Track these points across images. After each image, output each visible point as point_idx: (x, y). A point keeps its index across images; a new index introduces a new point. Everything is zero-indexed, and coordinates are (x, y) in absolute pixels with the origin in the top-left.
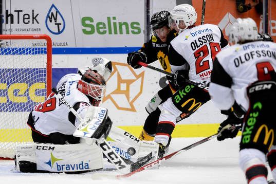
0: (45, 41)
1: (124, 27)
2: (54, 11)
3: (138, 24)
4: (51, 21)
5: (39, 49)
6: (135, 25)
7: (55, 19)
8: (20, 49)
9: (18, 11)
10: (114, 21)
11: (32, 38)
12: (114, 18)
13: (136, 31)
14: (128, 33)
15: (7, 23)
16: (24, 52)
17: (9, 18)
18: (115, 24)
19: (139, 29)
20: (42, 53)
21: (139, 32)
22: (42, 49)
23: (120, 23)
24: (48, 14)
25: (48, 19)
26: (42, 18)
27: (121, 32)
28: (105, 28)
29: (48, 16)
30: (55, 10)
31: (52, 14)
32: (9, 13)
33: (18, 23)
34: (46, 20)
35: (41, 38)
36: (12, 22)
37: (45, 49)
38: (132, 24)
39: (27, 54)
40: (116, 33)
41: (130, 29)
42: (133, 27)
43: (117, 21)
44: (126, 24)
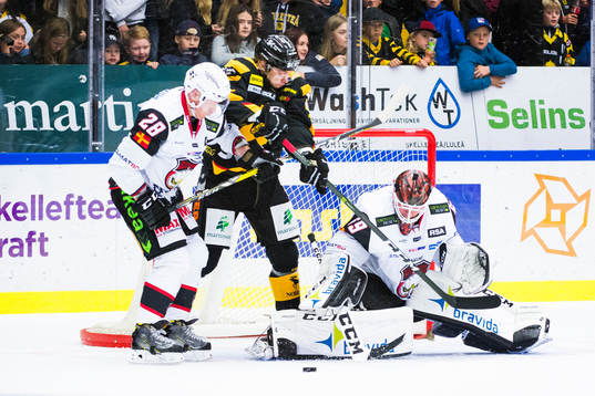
0: (424, 140)
1: (557, 116)
2: (441, 89)
3: (581, 112)
4: (436, 107)
5: (415, 152)
6: (575, 114)
7: (444, 104)
8: (383, 153)
9: (383, 90)
10: (542, 107)
11: (402, 134)
12: (542, 102)
13: (577, 123)
14: (564, 126)
15: (364, 109)
16: (389, 157)
17: (368, 101)
18: (542, 111)
19: (582, 120)
20: (421, 159)
21: (582, 126)
22: (420, 152)
23: (551, 111)
24: (433, 94)
25: (432, 103)
26: (422, 101)
27: (553, 126)
28: (527, 118)
29: (432, 98)
30: (444, 89)
31: (439, 94)
32: (367, 93)
33: (383, 108)
34: (429, 104)
35: (418, 134)
36: (372, 108)
37: (425, 152)
38: (571, 111)
39: (395, 160)
40: (544, 126)
41: (568, 120)
42: (571, 117)
43: (546, 107)
44: (560, 111)
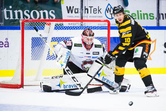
0: (107, 23)
1: (146, 16)
3: (153, 14)
4: (108, 12)
5: (104, 27)
6: (151, 15)
7: (110, 11)
8: (93, 27)
9: (91, 7)
10: (141, 13)
11: (100, 21)
12: (141, 11)
13: (152, 18)
14: (147, 19)
15: (85, 13)
16: (95, 28)
17: (86, 10)
18: (141, 14)
19: (153, 17)
20: (105, 29)
21: (153, 19)
23: (144, 14)
25: (106, 11)
26: (103, 11)
27: (144, 18)
28: (136, 16)
29: (106, 10)
31: (109, 9)
32: (86, 8)
33: (91, 13)
34: (105, 12)
35: (105, 21)
36: (88, 13)
37: (107, 27)
38: (150, 14)
39: (97, 29)
40: (141, 19)
41: (149, 17)
42: (150, 16)
43: (142, 13)
44: (147, 14)
